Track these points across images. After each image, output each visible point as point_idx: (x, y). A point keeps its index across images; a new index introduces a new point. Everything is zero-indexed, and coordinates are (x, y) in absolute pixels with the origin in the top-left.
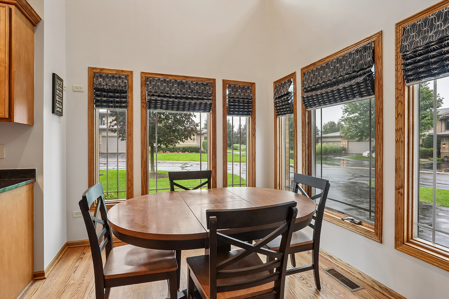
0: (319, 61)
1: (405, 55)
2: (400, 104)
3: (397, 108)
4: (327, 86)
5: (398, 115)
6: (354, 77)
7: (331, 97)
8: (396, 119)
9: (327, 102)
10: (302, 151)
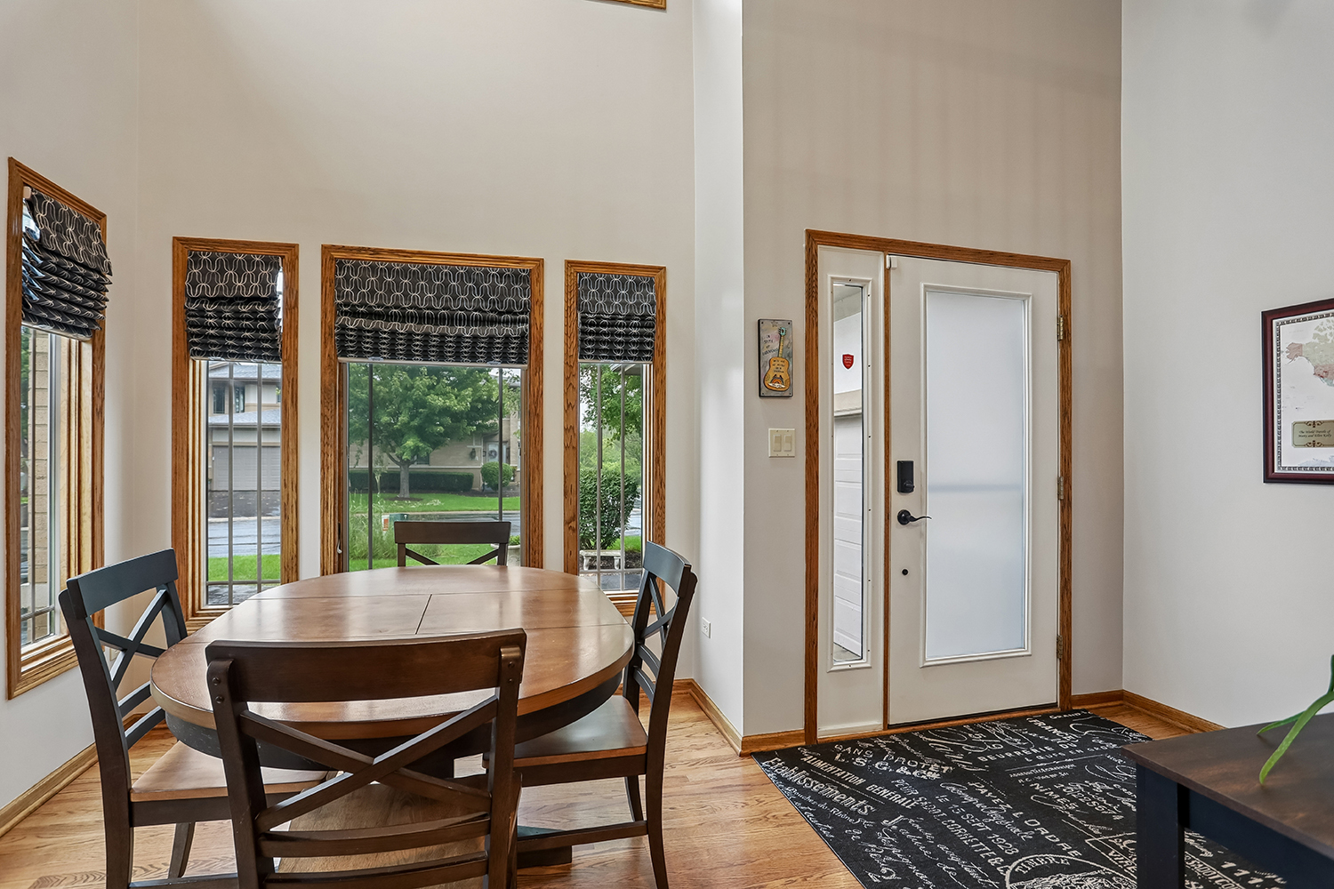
0: (392, 252)
1: (586, 317)
2: (571, 388)
3: (566, 394)
4: (421, 319)
5: (568, 406)
6: (492, 322)
7: (434, 346)
8: (566, 411)
9: (418, 355)
10: (323, 468)
